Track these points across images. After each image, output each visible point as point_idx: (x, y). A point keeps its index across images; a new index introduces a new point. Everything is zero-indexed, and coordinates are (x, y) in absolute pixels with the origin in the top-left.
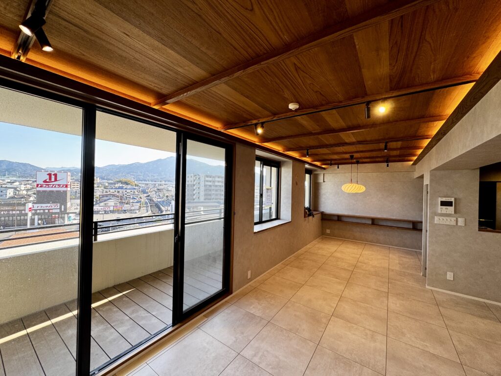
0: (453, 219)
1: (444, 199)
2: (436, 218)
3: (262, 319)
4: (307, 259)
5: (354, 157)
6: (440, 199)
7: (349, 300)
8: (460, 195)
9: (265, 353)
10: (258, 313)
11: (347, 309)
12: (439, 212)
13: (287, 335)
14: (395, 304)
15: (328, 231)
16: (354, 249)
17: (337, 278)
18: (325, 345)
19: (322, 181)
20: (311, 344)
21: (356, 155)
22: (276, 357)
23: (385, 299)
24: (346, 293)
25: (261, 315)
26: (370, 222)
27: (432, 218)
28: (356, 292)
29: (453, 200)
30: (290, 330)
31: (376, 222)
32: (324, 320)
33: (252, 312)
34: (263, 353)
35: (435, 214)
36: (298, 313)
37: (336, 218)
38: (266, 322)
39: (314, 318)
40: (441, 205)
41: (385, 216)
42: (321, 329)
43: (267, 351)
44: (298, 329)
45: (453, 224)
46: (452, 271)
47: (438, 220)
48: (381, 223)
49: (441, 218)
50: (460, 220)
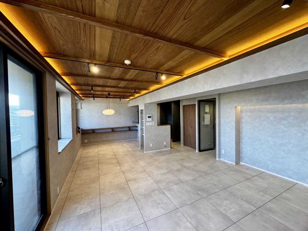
0: (151, 123)
1: (149, 115)
2: (147, 123)
3: (94, 211)
4: (86, 162)
5: (110, 94)
6: (148, 115)
7: (127, 171)
8: (153, 114)
9: (116, 223)
10: (88, 210)
11: (130, 176)
12: (148, 120)
13: (117, 206)
14: (142, 163)
15: (86, 141)
16: (106, 147)
17: (112, 164)
18: (137, 196)
19: (80, 108)
20: (131, 200)
21: (111, 93)
22: (123, 220)
23: (138, 163)
24: (123, 169)
25: (91, 210)
26: (111, 130)
27: (145, 124)
28: (126, 167)
29: (151, 115)
30: (117, 202)
31: (114, 130)
32: (126, 186)
33: (82, 213)
34: (115, 225)
35: (146, 122)
36: (111, 192)
37: (91, 131)
38: (99, 210)
39: (121, 188)
40: (148, 118)
41: (118, 126)
42: (129, 191)
43: (116, 222)
44: (120, 199)
45: (151, 124)
46: (152, 143)
47: (147, 124)
48: (116, 130)
49: (148, 123)
50: (153, 123)
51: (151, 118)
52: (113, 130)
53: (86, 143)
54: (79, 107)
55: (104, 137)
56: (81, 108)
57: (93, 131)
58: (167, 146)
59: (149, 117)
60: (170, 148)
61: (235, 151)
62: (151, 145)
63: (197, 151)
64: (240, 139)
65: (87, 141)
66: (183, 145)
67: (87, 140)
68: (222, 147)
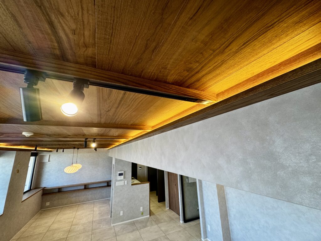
1: (120, 172)
6: (118, 173)
12: (118, 179)
26: (83, 187)
27: (115, 183)
29: (123, 172)
37: (56, 191)
45: (123, 184)
46: (122, 210)
47: (118, 184)
48: (90, 186)
49: (119, 182)
50: (126, 182)
51: (123, 175)
52: (86, 187)
53: (48, 207)
54: (46, 160)
55: (73, 197)
56: (49, 161)
57: (60, 190)
58: (144, 213)
59: (120, 175)
60: (149, 216)
61: (222, 230)
62: (121, 214)
63: (182, 222)
64: (226, 210)
65: (49, 205)
66: (169, 208)
67: (49, 203)
68: (207, 220)
